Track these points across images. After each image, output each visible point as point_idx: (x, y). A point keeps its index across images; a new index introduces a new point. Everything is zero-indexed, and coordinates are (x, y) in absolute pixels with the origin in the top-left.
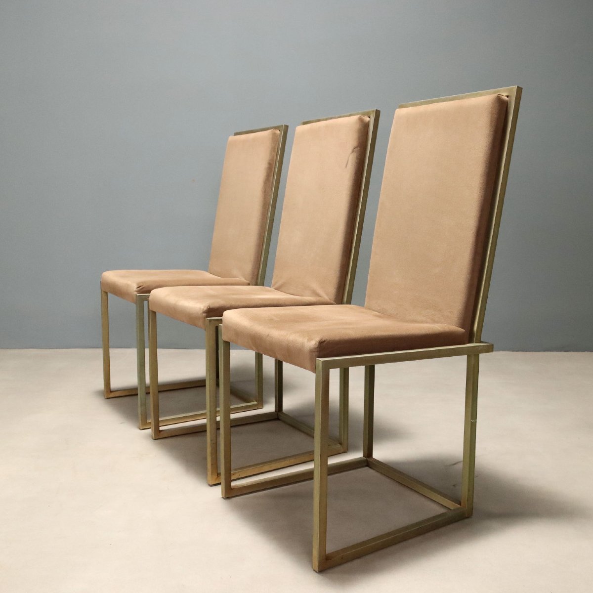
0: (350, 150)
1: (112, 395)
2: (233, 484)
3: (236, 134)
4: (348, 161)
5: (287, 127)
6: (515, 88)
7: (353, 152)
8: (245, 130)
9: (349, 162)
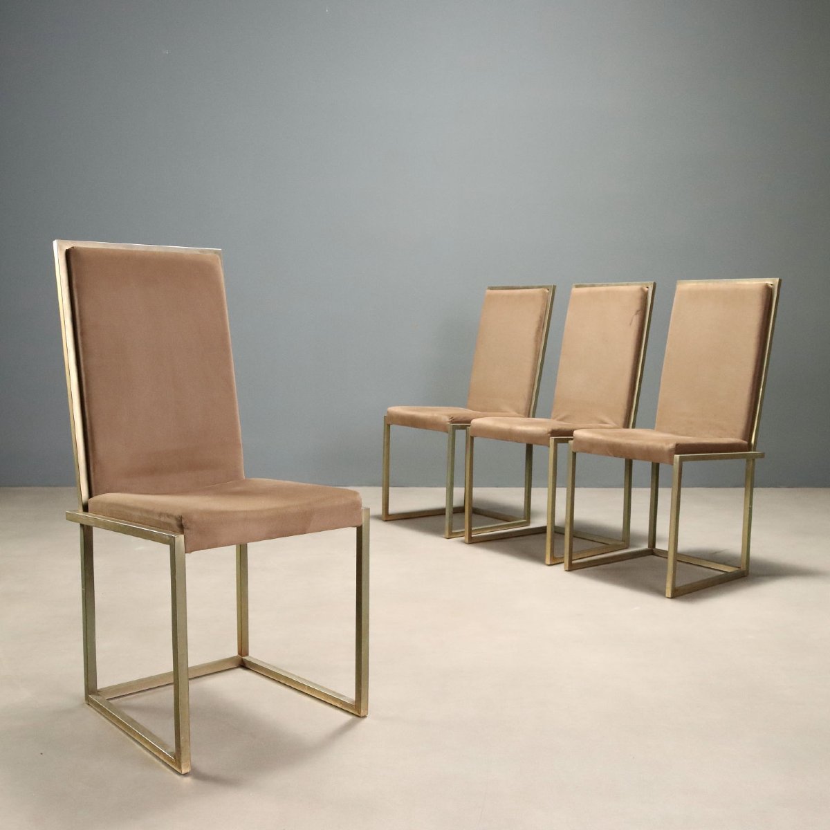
0: (634, 312)
1: (389, 519)
2: (573, 562)
3: (492, 288)
4: (632, 320)
5: (555, 287)
6: (777, 280)
7: (636, 314)
8: (500, 285)
9: (634, 320)
